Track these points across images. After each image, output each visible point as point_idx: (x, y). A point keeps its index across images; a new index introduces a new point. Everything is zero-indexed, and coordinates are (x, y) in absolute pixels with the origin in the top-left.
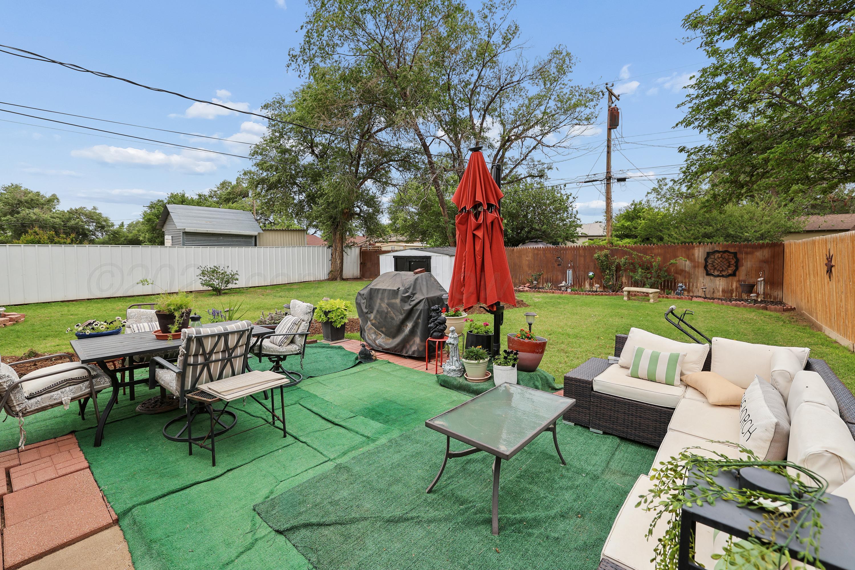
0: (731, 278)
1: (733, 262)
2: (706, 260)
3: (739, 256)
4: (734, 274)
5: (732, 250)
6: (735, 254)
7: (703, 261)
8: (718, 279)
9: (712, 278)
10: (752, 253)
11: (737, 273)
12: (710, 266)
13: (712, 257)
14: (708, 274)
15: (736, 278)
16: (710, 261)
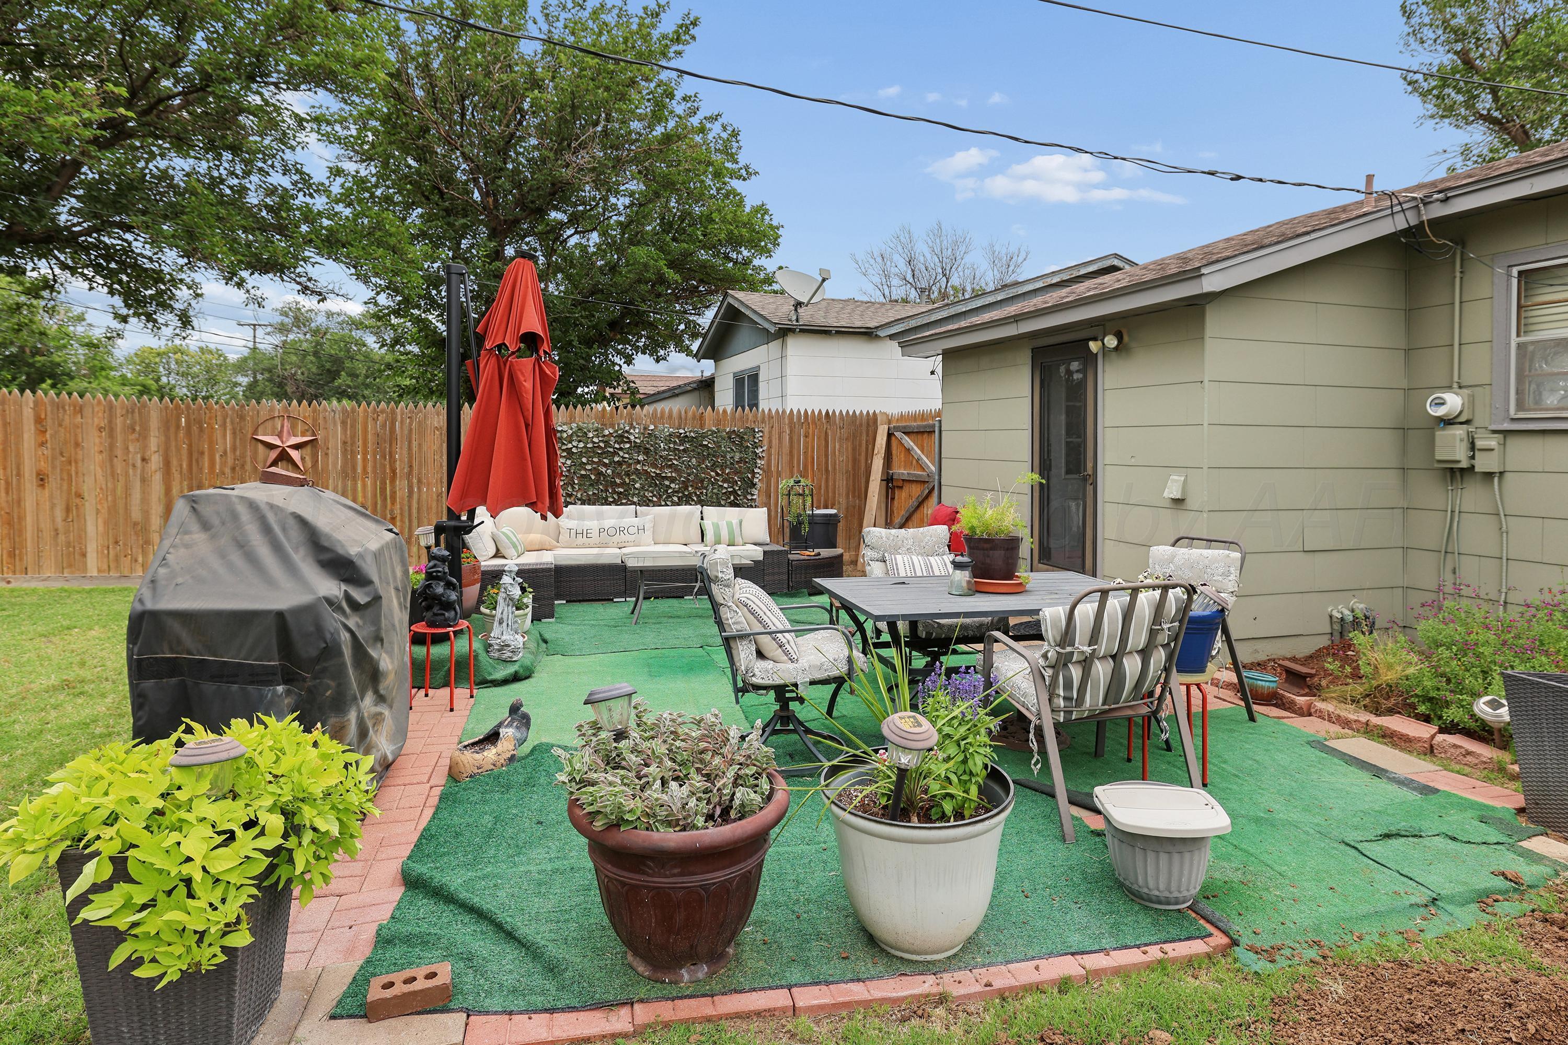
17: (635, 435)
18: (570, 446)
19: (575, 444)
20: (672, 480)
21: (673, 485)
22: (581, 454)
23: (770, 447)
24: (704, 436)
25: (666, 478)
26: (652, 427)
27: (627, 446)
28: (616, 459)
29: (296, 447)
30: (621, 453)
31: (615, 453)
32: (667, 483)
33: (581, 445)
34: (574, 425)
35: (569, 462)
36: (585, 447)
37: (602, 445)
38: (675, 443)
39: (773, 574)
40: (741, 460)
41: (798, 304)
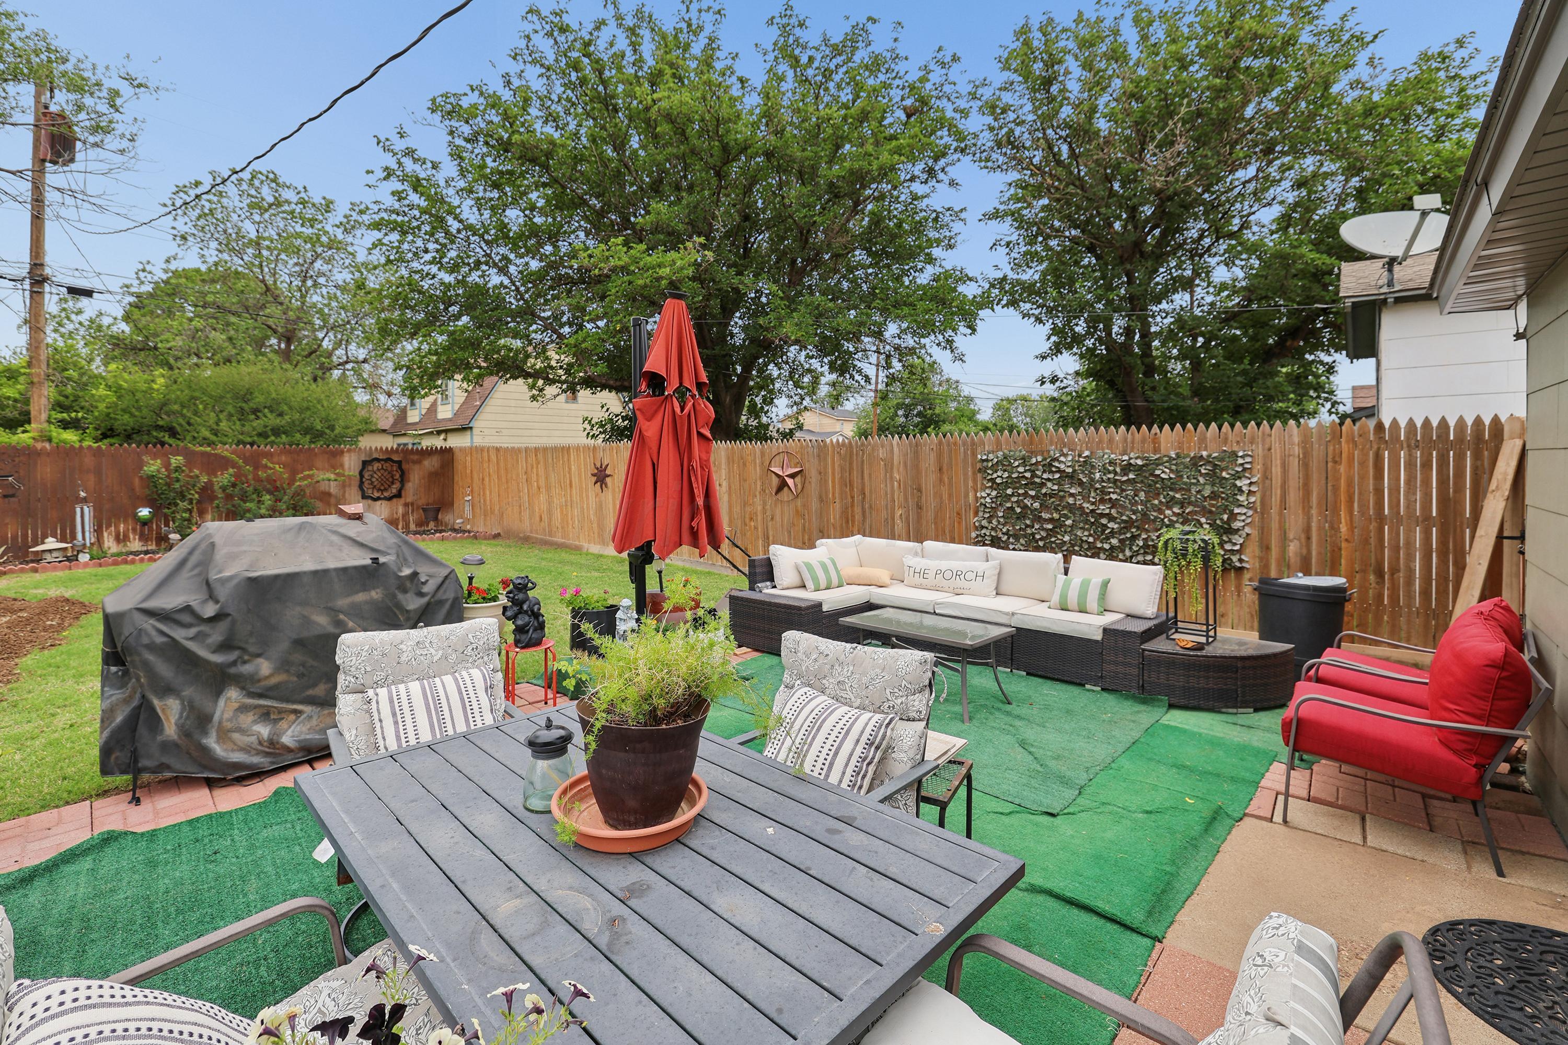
0: (395, 500)
1: (397, 476)
2: (361, 474)
3: (404, 466)
4: (398, 495)
5: (395, 458)
6: (399, 463)
7: (357, 474)
8: (379, 503)
9: (370, 501)
10: (419, 462)
11: (403, 493)
12: (366, 484)
13: (370, 468)
14: (364, 497)
15: (402, 501)
16: (366, 475)
17: (1065, 464)
18: (995, 476)
19: (999, 473)
20: (1111, 518)
21: (1111, 525)
22: (1006, 485)
23: (1266, 476)
24: (1158, 462)
25: (1102, 515)
26: (1087, 453)
27: (1057, 476)
28: (1044, 491)
29: (792, 476)
30: (1049, 484)
31: (1043, 485)
32: (1104, 521)
33: (1006, 475)
34: (1000, 454)
35: (994, 493)
36: (1009, 477)
37: (1028, 475)
38: (1116, 473)
39: (1116, 663)
40: (1214, 496)
41: (1392, 262)
